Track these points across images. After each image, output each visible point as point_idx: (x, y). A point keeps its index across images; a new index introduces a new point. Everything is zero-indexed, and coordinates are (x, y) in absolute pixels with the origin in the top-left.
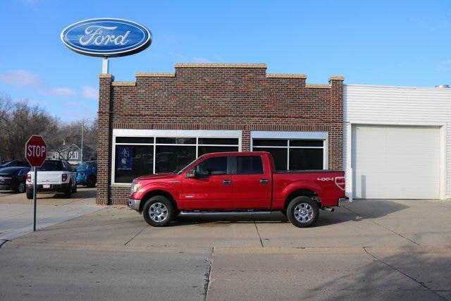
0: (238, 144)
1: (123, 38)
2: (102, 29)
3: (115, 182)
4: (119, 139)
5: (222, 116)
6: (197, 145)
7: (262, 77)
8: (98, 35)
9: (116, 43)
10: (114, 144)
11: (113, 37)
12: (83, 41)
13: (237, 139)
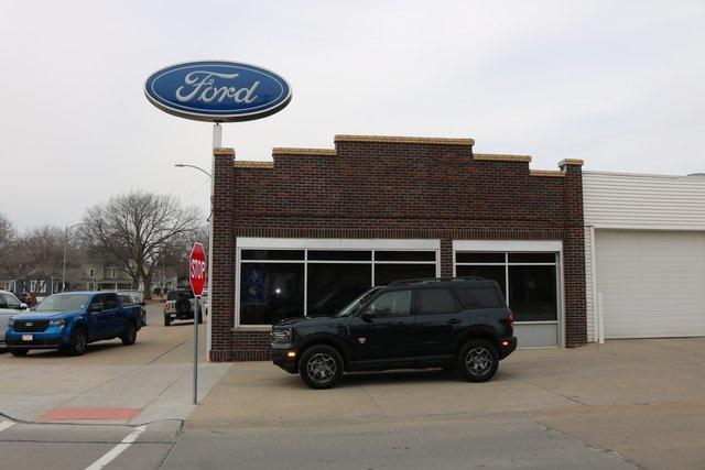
0: (434, 260)
1: (249, 93)
2: (213, 77)
3: (241, 323)
4: (246, 254)
5: (411, 218)
6: (373, 262)
7: (467, 159)
8: (209, 86)
9: (237, 100)
10: (239, 261)
11: (233, 89)
12: (182, 94)
13: (434, 253)
